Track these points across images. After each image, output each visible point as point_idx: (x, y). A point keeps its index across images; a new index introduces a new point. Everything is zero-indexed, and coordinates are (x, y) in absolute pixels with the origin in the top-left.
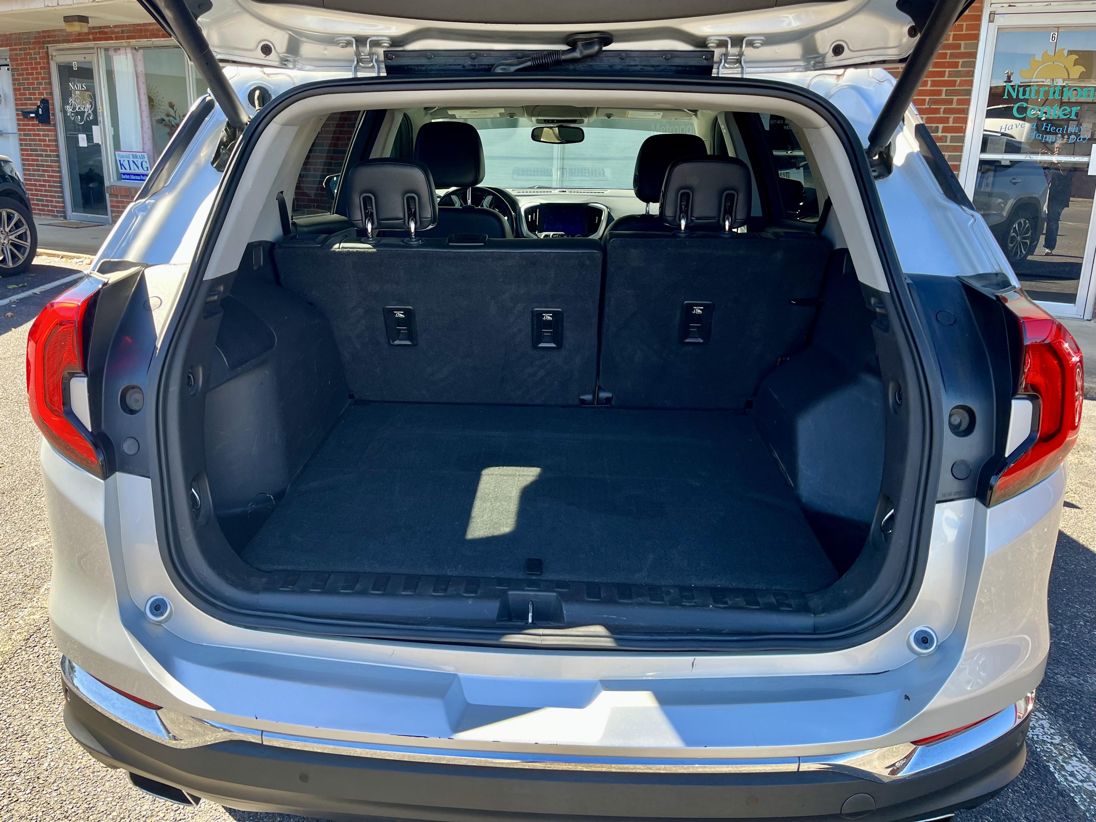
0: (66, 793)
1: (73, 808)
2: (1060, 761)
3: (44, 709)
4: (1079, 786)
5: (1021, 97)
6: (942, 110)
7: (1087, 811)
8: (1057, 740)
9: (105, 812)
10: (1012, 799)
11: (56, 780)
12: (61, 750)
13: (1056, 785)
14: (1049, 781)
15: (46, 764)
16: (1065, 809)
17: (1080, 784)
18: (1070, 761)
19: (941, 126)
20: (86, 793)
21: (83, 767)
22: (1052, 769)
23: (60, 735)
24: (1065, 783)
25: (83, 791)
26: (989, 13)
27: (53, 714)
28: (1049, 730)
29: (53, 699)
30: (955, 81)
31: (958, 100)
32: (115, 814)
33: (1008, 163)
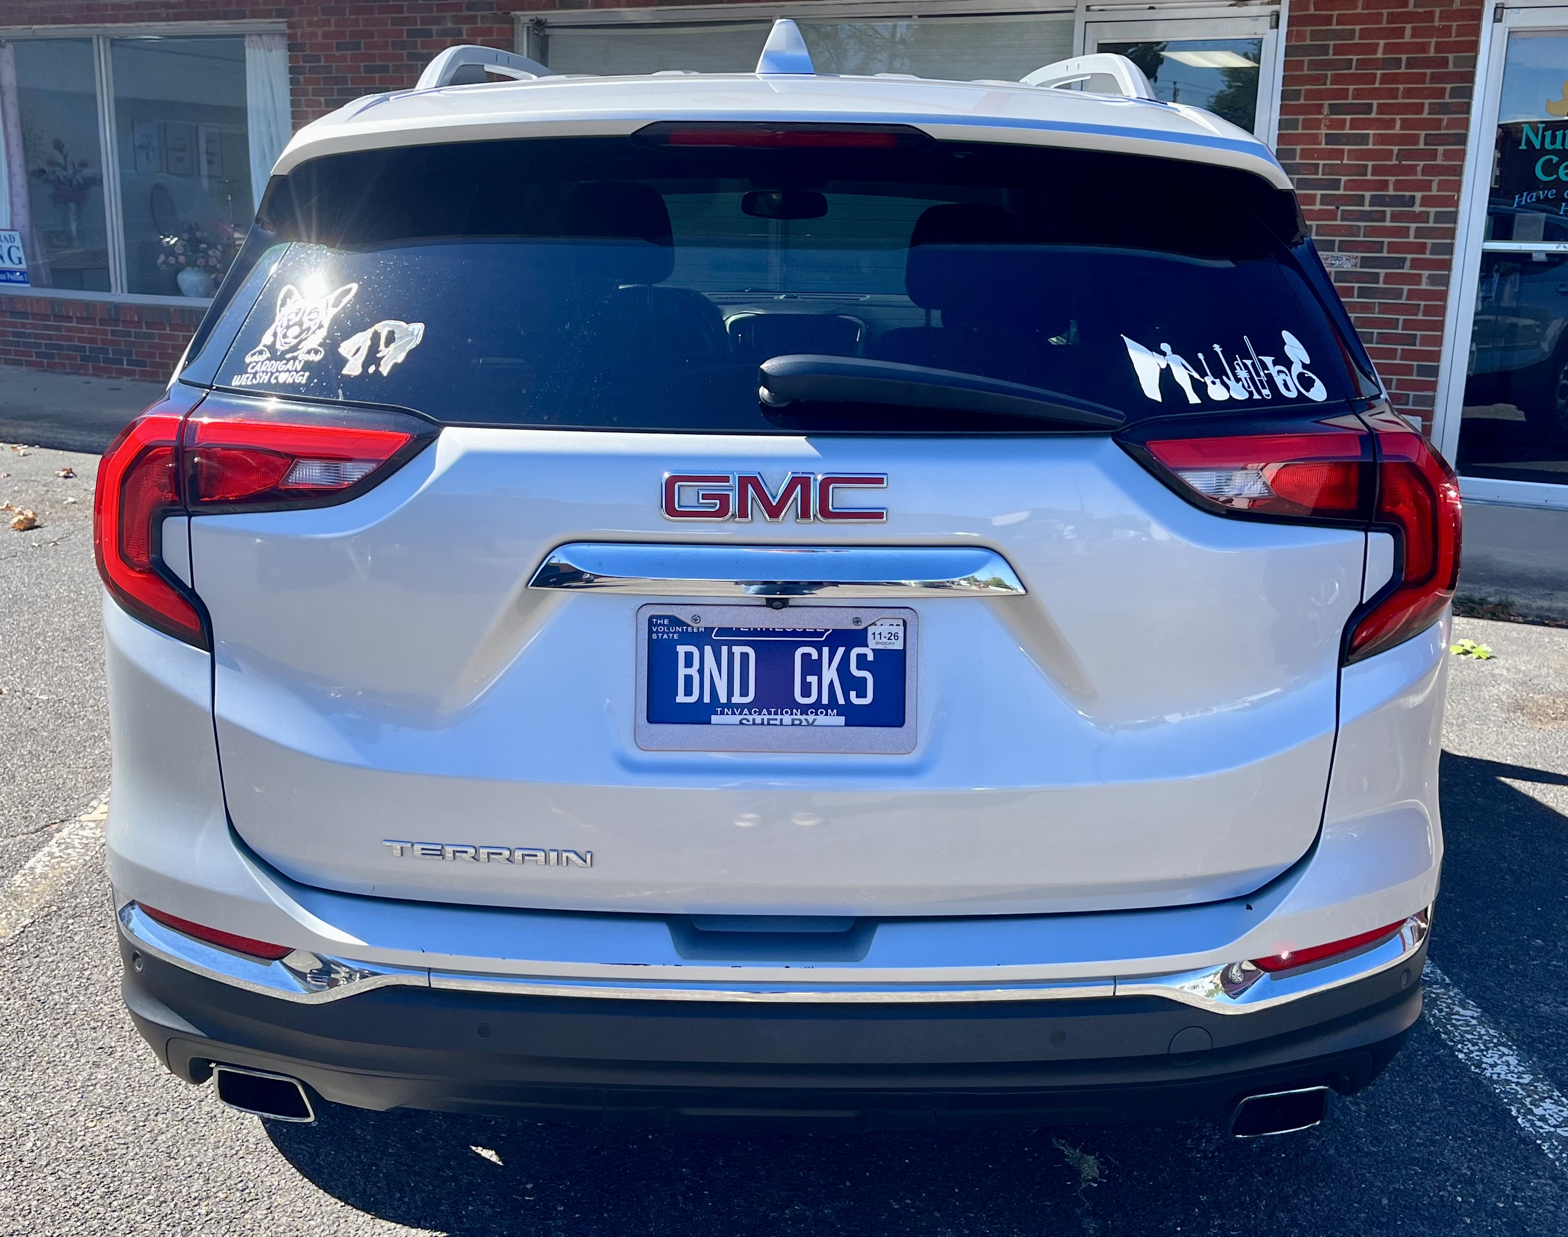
0: (68, 1176)
1: (83, 1193)
2: (1528, 1103)
3: (10, 1077)
4: (1549, 1132)
5: (1548, 146)
6: (1419, 169)
7: (1557, 1159)
8: (1527, 1079)
9: (135, 1196)
10: (1452, 1147)
11: (49, 1162)
12: (49, 1126)
13: (1517, 1132)
14: (1507, 1126)
15: (30, 1144)
16: (1526, 1158)
17: (1552, 1129)
18: (1541, 1104)
19: (1418, 195)
20: (101, 1176)
21: (88, 1144)
22: (1514, 1113)
23: (43, 1108)
24: (1531, 1129)
25: (96, 1172)
26: (1494, 6)
27: (26, 1083)
28: (1515, 1067)
29: (21, 1064)
30: (1440, 120)
31: (1445, 151)
32: (151, 1197)
33: (1543, 258)
